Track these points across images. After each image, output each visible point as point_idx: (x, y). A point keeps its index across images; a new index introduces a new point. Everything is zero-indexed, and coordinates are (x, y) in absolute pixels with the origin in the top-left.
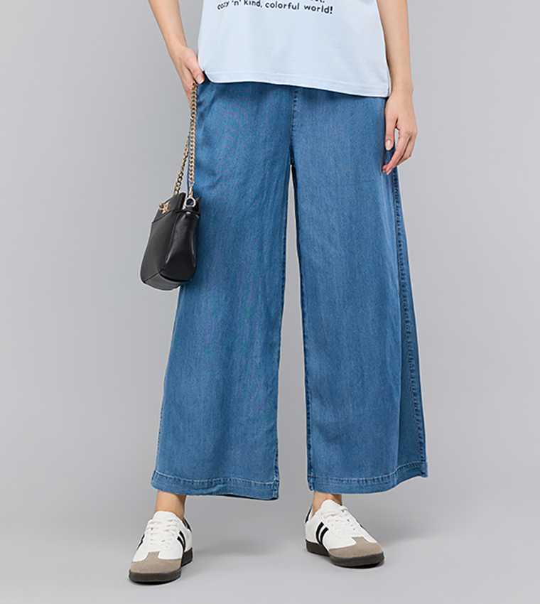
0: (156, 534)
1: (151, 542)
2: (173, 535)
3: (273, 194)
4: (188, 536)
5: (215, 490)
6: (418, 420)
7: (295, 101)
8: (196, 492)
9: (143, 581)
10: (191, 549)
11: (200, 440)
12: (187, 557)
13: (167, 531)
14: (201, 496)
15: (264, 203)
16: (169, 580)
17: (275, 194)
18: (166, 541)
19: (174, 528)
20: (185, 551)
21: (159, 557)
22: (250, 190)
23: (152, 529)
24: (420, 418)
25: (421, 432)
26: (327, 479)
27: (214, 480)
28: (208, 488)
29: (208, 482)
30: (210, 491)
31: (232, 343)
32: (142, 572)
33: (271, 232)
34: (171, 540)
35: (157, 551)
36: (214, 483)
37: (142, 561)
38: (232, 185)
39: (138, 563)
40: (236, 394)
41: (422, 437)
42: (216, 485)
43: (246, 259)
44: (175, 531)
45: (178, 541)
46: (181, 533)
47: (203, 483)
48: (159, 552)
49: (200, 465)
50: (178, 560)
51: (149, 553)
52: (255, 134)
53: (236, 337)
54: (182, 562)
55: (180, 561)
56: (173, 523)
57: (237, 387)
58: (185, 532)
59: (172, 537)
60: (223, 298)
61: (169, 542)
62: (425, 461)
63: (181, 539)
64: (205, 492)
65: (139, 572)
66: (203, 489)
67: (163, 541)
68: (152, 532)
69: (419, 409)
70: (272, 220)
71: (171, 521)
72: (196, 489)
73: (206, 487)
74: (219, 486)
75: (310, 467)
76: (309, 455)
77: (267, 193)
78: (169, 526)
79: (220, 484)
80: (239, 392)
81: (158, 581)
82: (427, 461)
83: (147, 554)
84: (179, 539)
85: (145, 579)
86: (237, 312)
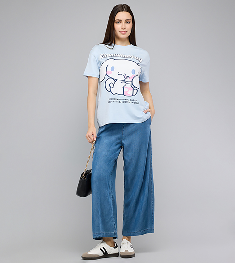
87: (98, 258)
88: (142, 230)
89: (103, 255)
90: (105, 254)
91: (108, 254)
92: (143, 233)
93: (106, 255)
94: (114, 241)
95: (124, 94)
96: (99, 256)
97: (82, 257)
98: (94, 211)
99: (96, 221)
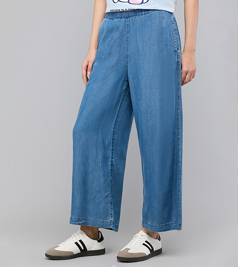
21: (55, 248)
79: (83, 220)
87: (72, 256)
88: (162, 224)
89: (80, 252)
90: (83, 250)
91: (88, 250)
92: (163, 230)
93: (84, 252)
94: (99, 230)
95: (129, 2)
96: (73, 254)
97: (47, 255)
98: (75, 183)
99: (76, 198)
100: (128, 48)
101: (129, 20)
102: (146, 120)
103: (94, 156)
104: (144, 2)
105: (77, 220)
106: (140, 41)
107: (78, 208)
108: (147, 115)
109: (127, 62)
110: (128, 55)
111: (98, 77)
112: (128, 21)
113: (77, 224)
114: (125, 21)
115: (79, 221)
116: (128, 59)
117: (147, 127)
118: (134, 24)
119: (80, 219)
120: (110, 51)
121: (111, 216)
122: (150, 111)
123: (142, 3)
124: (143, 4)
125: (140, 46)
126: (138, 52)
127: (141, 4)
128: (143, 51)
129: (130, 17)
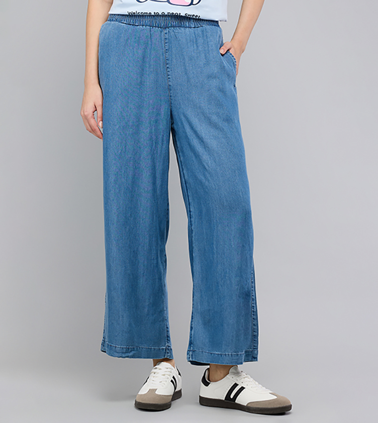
0: (156, 377)
1: (153, 382)
2: (168, 378)
3: (161, 144)
4: (179, 380)
5: (131, 354)
6: (253, 319)
7: (169, 78)
8: (117, 354)
9: (143, 408)
10: (181, 389)
11: (119, 316)
12: (177, 395)
13: (164, 375)
14: (121, 358)
15: (154, 150)
16: (161, 409)
17: (162, 144)
18: (163, 382)
19: (169, 373)
20: (176, 390)
21: (156, 393)
22: (142, 139)
23: (155, 373)
24: (255, 317)
25: (256, 327)
26: (202, 352)
27: (130, 347)
28: (125, 353)
29: (126, 348)
30: (127, 355)
31: (137, 248)
32: (143, 402)
33: (161, 172)
34: (166, 381)
35: (156, 388)
36: (130, 349)
37: (144, 394)
38: (128, 133)
39: (141, 395)
40: (141, 286)
41: (256, 331)
42: (131, 351)
43: (144, 189)
44: (169, 375)
45: (171, 383)
46: (174, 377)
47: (122, 348)
48: (156, 389)
49: (120, 334)
50: (170, 396)
51: (150, 390)
52: (141, 99)
53: (139, 244)
54: (172, 398)
55: (171, 397)
56: (169, 370)
57: (141, 281)
58: (177, 377)
59: (167, 380)
60: (129, 215)
61: (165, 382)
62: (257, 349)
63: (174, 381)
64: (124, 356)
65: (141, 401)
66: (123, 353)
67: (161, 382)
68: (154, 375)
69: (255, 310)
70: (161, 163)
71: (167, 368)
72: (118, 353)
73: (125, 352)
74: (133, 352)
75: (191, 343)
76: (191, 334)
77: (156, 143)
78: (166, 372)
79: (134, 351)
80: (143, 285)
81: (154, 409)
82: (259, 349)
83: (148, 390)
84: (172, 381)
85: (145, 407)
86: (139, 226)
100: (169, 75)
101: (169, 31)
102: (216, 186)
103: (145, 249)
104: (194, 3)
105: (124, 351)
106: (191, 65)
107: (126, 332)
108: (218, 177)
109: (171, 96)
110: (170, 85)
111: (128, 121)
112: (166, 33)
113: (124, 357)
114: (161, 32)
115: (127, 352)
116: (171, 92)
117: (220, 197)
118: (178, 39)
119: (128, 348)
120: (141, 80)
121: (167, 340)
122: (222, 171)
123: (192, 4)
124: (192, 6)
125: (191, 72)
126: (188, 81)
127: (190, 5)
128: (196, 81)
129: (170, 27)
